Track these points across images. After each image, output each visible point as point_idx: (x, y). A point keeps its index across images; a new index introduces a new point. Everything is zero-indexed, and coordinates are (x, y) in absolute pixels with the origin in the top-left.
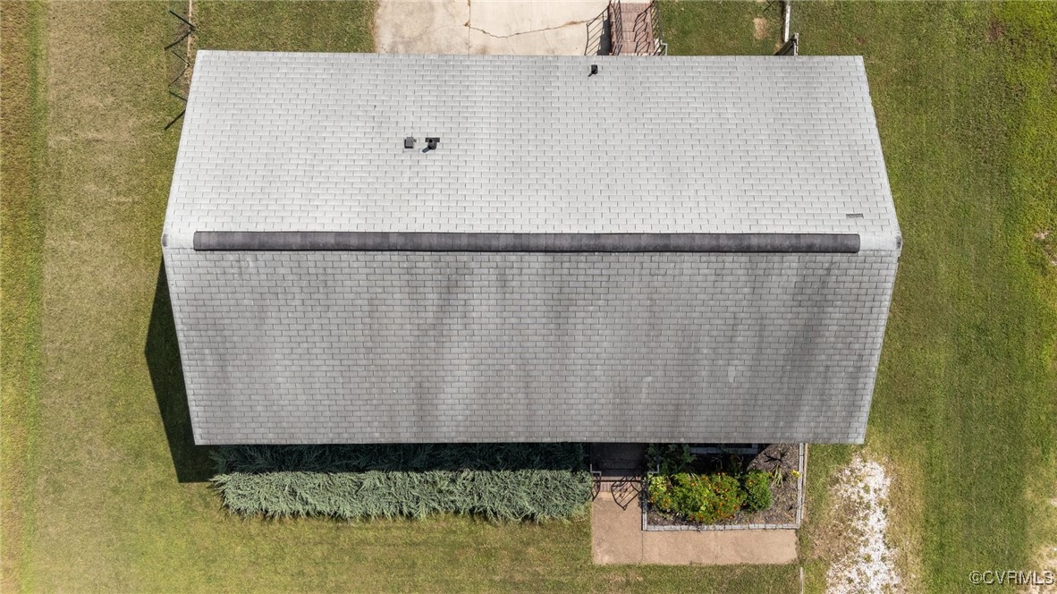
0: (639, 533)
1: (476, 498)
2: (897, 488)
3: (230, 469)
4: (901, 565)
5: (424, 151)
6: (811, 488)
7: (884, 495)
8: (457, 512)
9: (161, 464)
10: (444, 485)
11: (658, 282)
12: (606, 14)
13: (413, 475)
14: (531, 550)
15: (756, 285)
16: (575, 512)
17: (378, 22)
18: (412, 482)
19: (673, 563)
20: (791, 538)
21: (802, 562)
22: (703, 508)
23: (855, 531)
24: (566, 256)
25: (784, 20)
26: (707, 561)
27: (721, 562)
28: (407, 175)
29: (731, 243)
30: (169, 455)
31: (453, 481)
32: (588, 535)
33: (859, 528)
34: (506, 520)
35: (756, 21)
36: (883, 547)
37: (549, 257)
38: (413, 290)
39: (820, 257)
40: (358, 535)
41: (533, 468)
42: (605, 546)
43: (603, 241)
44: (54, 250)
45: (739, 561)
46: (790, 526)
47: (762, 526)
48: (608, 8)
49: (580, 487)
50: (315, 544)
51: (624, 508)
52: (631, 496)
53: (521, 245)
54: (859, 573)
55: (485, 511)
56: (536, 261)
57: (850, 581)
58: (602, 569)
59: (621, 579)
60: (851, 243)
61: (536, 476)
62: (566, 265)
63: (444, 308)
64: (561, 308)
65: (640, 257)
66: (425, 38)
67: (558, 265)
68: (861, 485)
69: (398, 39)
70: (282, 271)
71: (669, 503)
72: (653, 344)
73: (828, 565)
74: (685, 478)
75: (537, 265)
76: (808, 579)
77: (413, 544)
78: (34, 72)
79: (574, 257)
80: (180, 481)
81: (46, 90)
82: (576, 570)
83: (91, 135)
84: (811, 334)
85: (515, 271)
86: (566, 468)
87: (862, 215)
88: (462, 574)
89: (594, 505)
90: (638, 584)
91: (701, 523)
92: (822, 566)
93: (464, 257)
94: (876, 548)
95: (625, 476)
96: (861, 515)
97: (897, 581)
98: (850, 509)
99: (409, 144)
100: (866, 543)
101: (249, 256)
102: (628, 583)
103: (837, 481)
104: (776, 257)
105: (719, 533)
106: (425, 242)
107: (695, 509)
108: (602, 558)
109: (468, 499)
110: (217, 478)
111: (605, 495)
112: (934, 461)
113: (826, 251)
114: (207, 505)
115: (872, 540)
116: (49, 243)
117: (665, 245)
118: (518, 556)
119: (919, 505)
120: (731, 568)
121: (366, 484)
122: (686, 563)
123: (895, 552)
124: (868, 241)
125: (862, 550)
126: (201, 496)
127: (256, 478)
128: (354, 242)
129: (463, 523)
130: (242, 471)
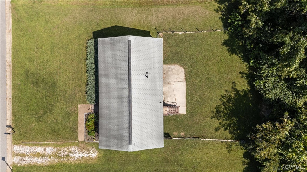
0: (84, 113)
1: (90, 84)
2: (92, 159)
3: (95, 41)
4: (78, 160)
5: (146, 75)
6: (92, 143)
7: (91, 156)
8: (87, 80)
9: (96, 29)
10: (92, 78)
11: (124, 113)
12: (177, 106)
13: (94, 73)
14: (81, 93)
15: (124, 129)
16: (87, 101)
17: (175, 65)
18: (93, 72)
19: (78, 119)
20: (83, 140)
21: (79, 142)
22: (88, 123)
23: (84, 151)
24: (128, 98)
25: (177, 138)
26: (79, 125)
27: (79, 127)
28: (141, 73)
29: (130, 124)
30: (97, 30)
31: (93, 80)
32: (83, 103)
33: (85, 152)
34: (86, 89)
35: (177, 133)
36: (81, 156)
37: (128, 95)
38: (123, 74)
39: (128, 139)
40: (83, 63)
41: (95, 94)
42: (82, 107)
43: (130, 104)
44: (133, 10)
45: (79, 130)
46: (85, 140)
47: (85, 135)
48: (179, 106)
49: (92, 102)
50: (82, 56)
51: (88, 110)
52: (90, 111)
53: (130, 91)
54: (77, 152)
55: (88, 85)
56: (127, 93)
57: (75, 151)
58: (77, 106)
59: (76, 109)
60: (130, 143)
61: (94, 94)
62: (127, 98)
63: (120, 79)
64: (120, 98)
65: (128, 110)
66: (172, 74)
67: (127, 97)
68: (93, 152)
69: (172, 69)
70: (125, 54)
71: (89, 117)
72: (114, 113)
73: (78, 146)
74: (94, 120)
75: (127, 94)
76: (76, 143)
77: (82, 73)
78: (165, 5)
79: (128, 99)
80: (93, 32)
81: (162, 8)
82: (77, 101)
83: (154, 16)
84: (116, 138)
85: (126, 90)
86: (95, 99)
87: (135, 145)
88: (76, 81)
89: (89, 104)
90: (75, 112)
91: (86, 123)
92: (78, 145)
93: (128, 82)
94: (81, 155)
95: (94, 110)
96: (87, 152)
97: (75, 159)
98: (88, 150)
99: (147, 73)
100: (82, 153)
101: (127, 49)
102: (75, 111)
103: (93, 148)
104: (128, 132)
105: (84, 127)
106: (130, 76)
107: (88, 122)
108: (79, 106)
109: (90, 82)
110: (93, 39)
111: (91, 106)
112: (97, 165)
113: (129, 139)
114: (89, 37)
115: (83, 154)
116: (135, 9)
117: (130, 114)
118: (80, 91)
119: (89, 163)
120: (77, 129)
121: (92, 65)
122: (78, 121)
123: (81, 158)
124: (130, 146)
125: (81, 153)
126: (90, 36)
127: (93, 46)
128: (130, 65)
129: (86, 81)
130: (94, 43)
